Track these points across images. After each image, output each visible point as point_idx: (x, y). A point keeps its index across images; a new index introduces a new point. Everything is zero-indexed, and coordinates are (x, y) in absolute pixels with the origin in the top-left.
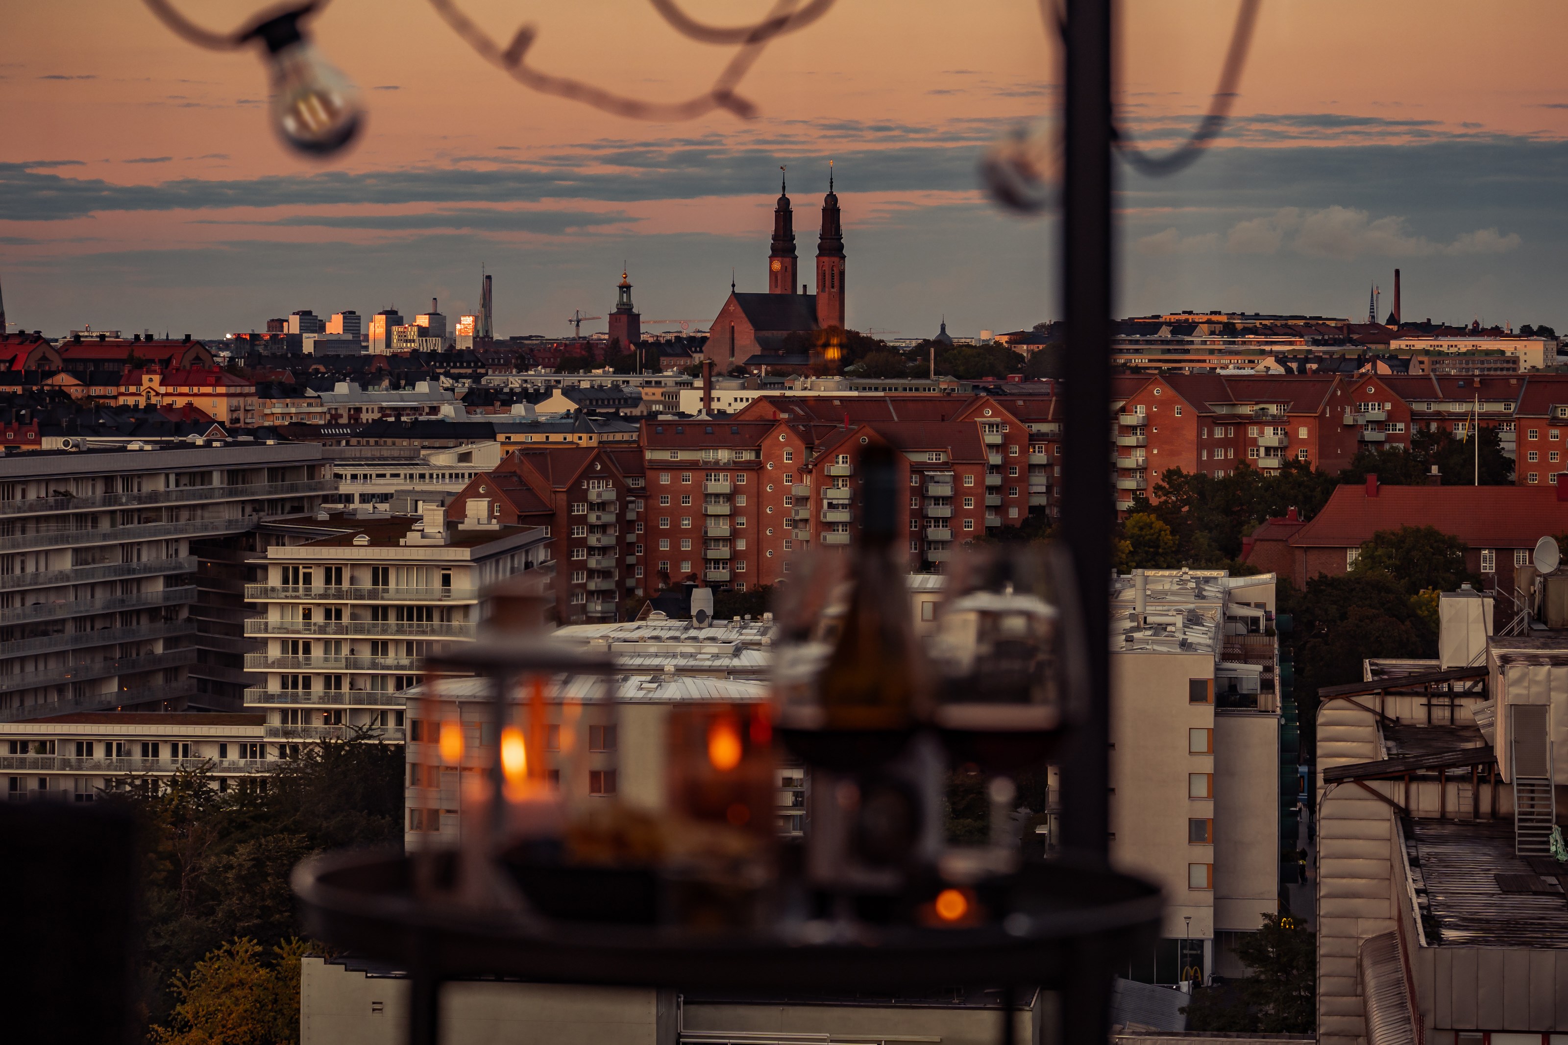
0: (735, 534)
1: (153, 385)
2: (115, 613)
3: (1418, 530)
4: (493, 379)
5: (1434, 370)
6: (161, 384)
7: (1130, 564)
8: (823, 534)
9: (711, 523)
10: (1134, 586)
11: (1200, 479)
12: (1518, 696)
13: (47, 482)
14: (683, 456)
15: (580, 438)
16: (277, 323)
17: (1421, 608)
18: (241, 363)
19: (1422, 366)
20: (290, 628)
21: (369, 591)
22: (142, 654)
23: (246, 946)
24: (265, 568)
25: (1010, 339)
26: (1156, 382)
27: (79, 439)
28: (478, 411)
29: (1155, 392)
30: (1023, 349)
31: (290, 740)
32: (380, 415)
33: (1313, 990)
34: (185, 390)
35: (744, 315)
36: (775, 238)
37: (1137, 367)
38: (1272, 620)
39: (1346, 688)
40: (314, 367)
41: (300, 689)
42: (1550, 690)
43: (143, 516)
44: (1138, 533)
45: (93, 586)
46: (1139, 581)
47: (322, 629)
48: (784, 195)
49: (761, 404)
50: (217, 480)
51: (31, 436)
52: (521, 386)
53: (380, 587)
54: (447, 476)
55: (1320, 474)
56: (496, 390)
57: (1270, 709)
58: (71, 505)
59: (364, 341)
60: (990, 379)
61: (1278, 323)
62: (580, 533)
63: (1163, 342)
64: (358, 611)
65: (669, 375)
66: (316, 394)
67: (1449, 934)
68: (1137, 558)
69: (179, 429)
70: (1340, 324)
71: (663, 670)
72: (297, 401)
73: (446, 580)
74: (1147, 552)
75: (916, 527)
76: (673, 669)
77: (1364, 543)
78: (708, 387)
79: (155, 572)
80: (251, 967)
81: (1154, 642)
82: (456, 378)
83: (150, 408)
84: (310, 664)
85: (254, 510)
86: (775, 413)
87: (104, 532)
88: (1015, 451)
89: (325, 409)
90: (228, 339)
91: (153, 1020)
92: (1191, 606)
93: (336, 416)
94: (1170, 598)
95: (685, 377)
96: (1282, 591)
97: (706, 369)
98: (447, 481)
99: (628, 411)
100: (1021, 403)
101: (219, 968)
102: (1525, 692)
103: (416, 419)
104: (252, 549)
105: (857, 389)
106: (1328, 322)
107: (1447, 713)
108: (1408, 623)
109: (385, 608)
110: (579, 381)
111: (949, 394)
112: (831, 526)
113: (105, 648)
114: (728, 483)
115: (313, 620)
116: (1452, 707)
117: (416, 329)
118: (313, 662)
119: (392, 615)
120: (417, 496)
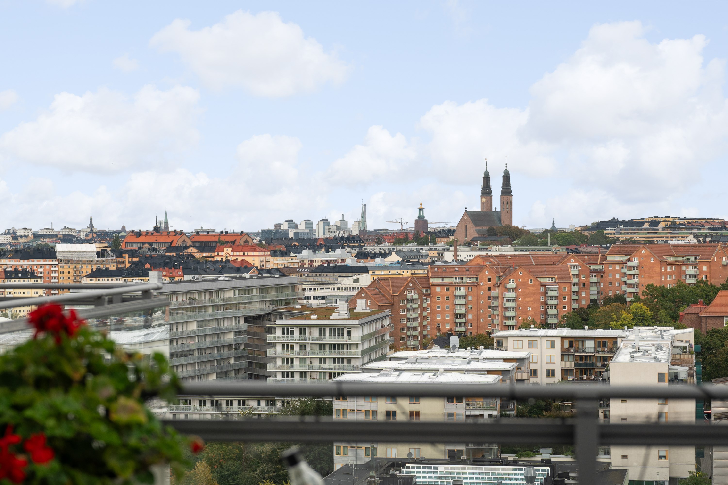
0: (468, 312)
1: (228, 252)
2: (214, 347)
4: (367, 248)
6: (231, 252)
7: (632, 324)
8: (504, 312)
9: (458, 308)
10: (634, 333)
11: (661, 288)
13: (186, 294)
14: (446, 280)
15: (403, 272)
16: (279, 225)
18: (264, 242)
21: (317, 338)
22: (225, 364)
23: (269, 484)
24: (275, 328)
25: (581, 229)
26: (643, 248)
27: (199, 275)
28: (361, 261)
29: (642, 252)
30: (586, 233)
31: (286, 399)
32: (321, 263)
34: (241, 254)
35: (471, 221)
36: (483, 188)
37: (634, 240)
38: (692, 347)
39: (724, 379)
40: (293, 244)
41: (290, 378)
43: (225, 307)
44: (636, 311)
45: (205, 336)
46: (636, 332)
47: (299, 353)
48: (487, 170)
49: (478, 258)
50: (255, 292)
51: (179, 273)
52: (379, 251)
54: (349, 289)
55: (712, 285)
56: (368, 252)
58: (196, 303)
59: (314, 232)
60: (574, 246)
62: (404, 312)
63: (646, 229)
64: (313, 346)
65: (440, 245)
66: (295, 255)
69: (238, 270)
70: (720, 221)
71: (438, 370)
72: (287, 258)
73: (349, 333)
74: (639, 319)
75: (543, 309)
76: (443, 370)
78: (456, 251)
79: (230, 330)
81: (643, 358)
82: (352, 247)
83: (227, 261)
85: (270, 304)
86: (484, 262)
87: (209, 314)
88: (584, 277)
89: (298, 261)
90: (259, 232)
92: (658, 342)
93: (303, 264)
94: (649, 338)
95: (446, 247)
96: (697, 335)
97: (455, 243)
99: (423, 261)
100: (586, 257)
103: (336, 265)
104: (270, 320)
105: (517, 250)
106: (715, 221)
109: (324, 345)
110: (403, 248)
111: (556, 253)
112: (507, 309)
113: (210, 361)
114: (465, 291)
115: (295, 350)
117: (335, 227)
118: (295, 367)
119: (327, 347)
120: (337, 297)
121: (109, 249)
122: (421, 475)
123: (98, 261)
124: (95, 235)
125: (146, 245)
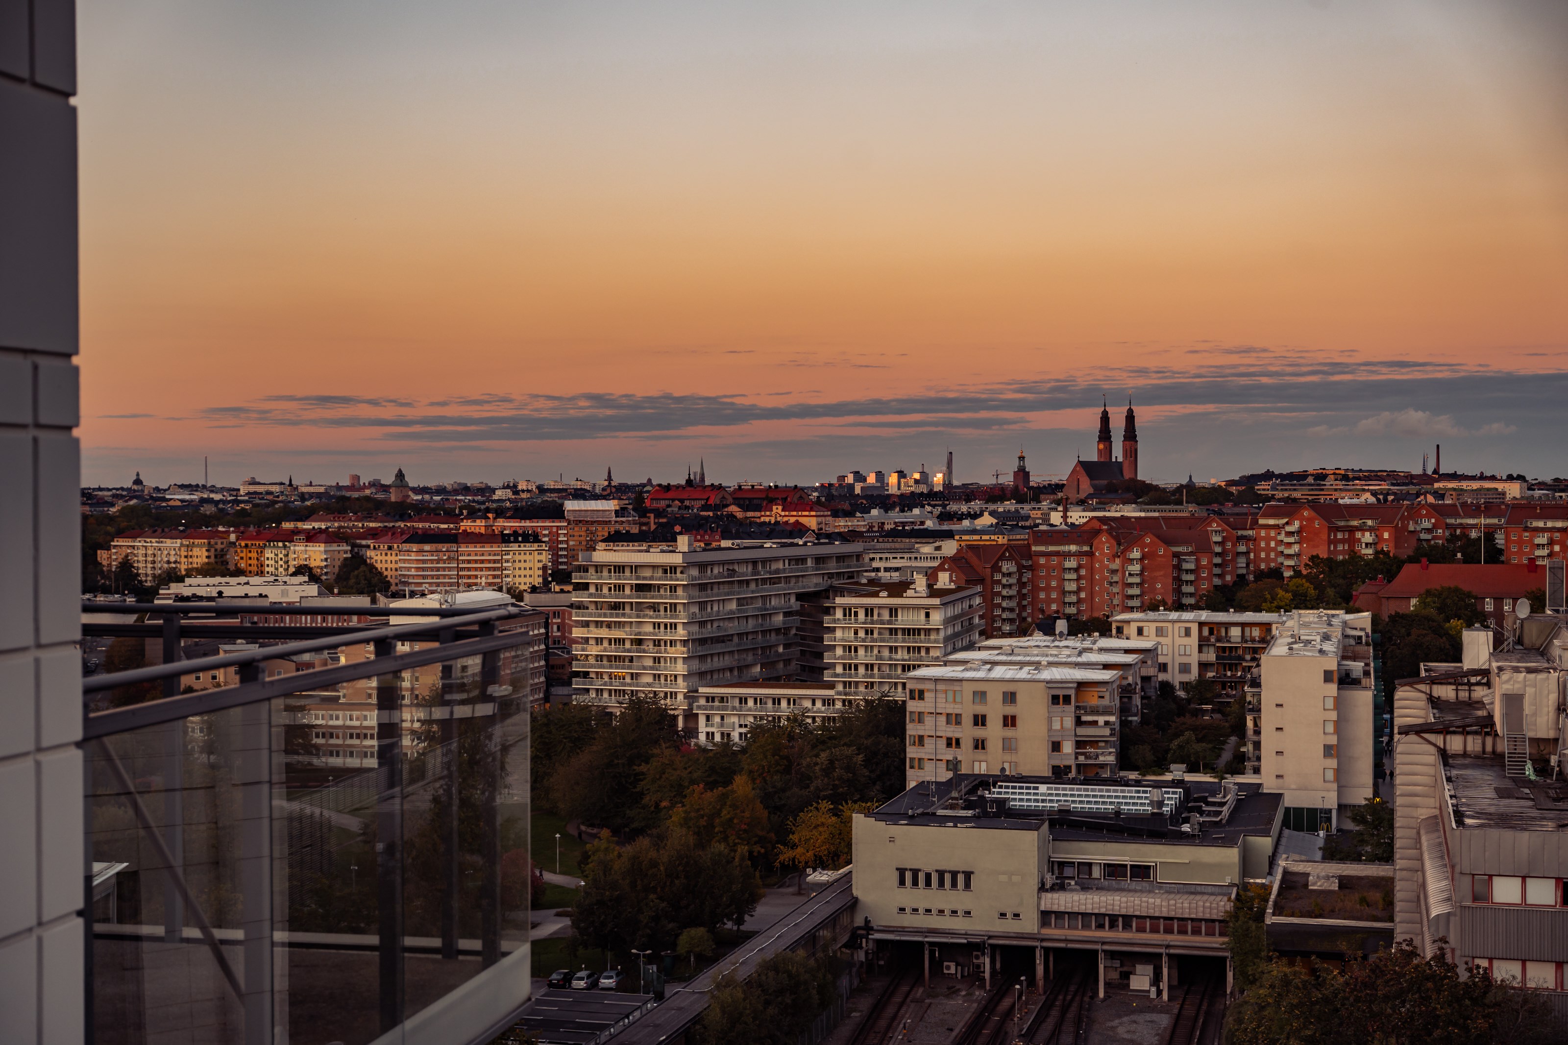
0: (1079, 589)
1: (778, 511)
2: (758, 631)
3: (1450, 588)
4: (953, 507)
5: (1458, 499)
6: (782, 511)
7: (1291, 606)
8: (1126, 589)
9: (1066, 583)
10: (1293, 619)
11: (1329, 560)
12: (1507, 689)
13: (723, 564)
14: (1052, 548)
15: (998, 538)
16: (843, 478)
18: (823, 499)
19: (1452, 497)
20: (847, 639)
21: (888, 621)
22: (772, 652)
23: (825, 805)
24: (834, 608)
25: (1226, 484)
26: (1306, 509)
27: (739, 541)
28: (945, 523)
29: (1305, 514)
30: (1233, 489)
31: (848, 698)
32: (894, 526)
33: (1392, 839)
34: (795, 513)
35: (1084, 473)
36: (1100, 432)
37: (1295, 498)
38: (1369, 637)
39: (1410, 680)
40: (860, 501)
41: (853, 671)
42: (1525, 686)
43: (772, 581)
44: (1296, 589)
45: (747, 617)
46: (1296, 617)
47: (864, 640)
48: (1105, 409)
49: (1093, 521)
50: (810, 563)
51: (717, 537)
52: (967, 511)
53: (894, 618)
54: (929, 558)
55: (1395, 557)
56: (954, 512)
57: (1368, 686)
58: (736, 576)
59: (886, 487)
60: (1216, 505)
61: (1372, 474)
62: (998, 588)
63: (1309, 485)
64: (882, 631)
65: (1045, 504)
66: (861, 516)
67: (1468, 821)
68: (1295, 603)
69: (791, 535)
70: (1406, 475)
71: (1041, 664)
72: (851, 519)
73: (927, 615)
74: (1300, 600)
75: (1175, 586)
76: (1046, 663)
77: (1420, 595)
78: (1066, 511)
79: (779, 610)
80: (828, 816)
81: (1304, 650)
82: (934, 506)
83: (777, 523)
84: (857, 658)
85: (829, 578)
86: (1100, 525)
87: (752, 589)
88: (1229, 545)
89: (866, 523)
90: (817, 486)
91: (778, 842)
92: (1325, 630)
93: (872, 527)
94: (1313, 625)
95: (1053, 505)
96: (1375, 621)
97: (1064, 502)
98: (929, 560)
99: (1023, 523)
100: (1232, 520)
101: (812, 816)
102: (1511, 687)
103: (913, 528)
104: (828, 598)
105: (1144, 511)
106: (1399, 474)
107: (1467, 694)
108: (1444, 638)
109: (896, 629)
110: (998, 508)
111: (1193, 514)
112: (1130, 585)
113: (753, 649)
114: (1076, 563)
115: (859, 635)
116: (1470, 691)
117: (913, 480)
118: (859, 657)
119: (900, 633)
120: (913, 570)
121: (630, 507)
122: (1017, 797)
123: (616, 522)
124: (614, 490)
125: (677, 502)
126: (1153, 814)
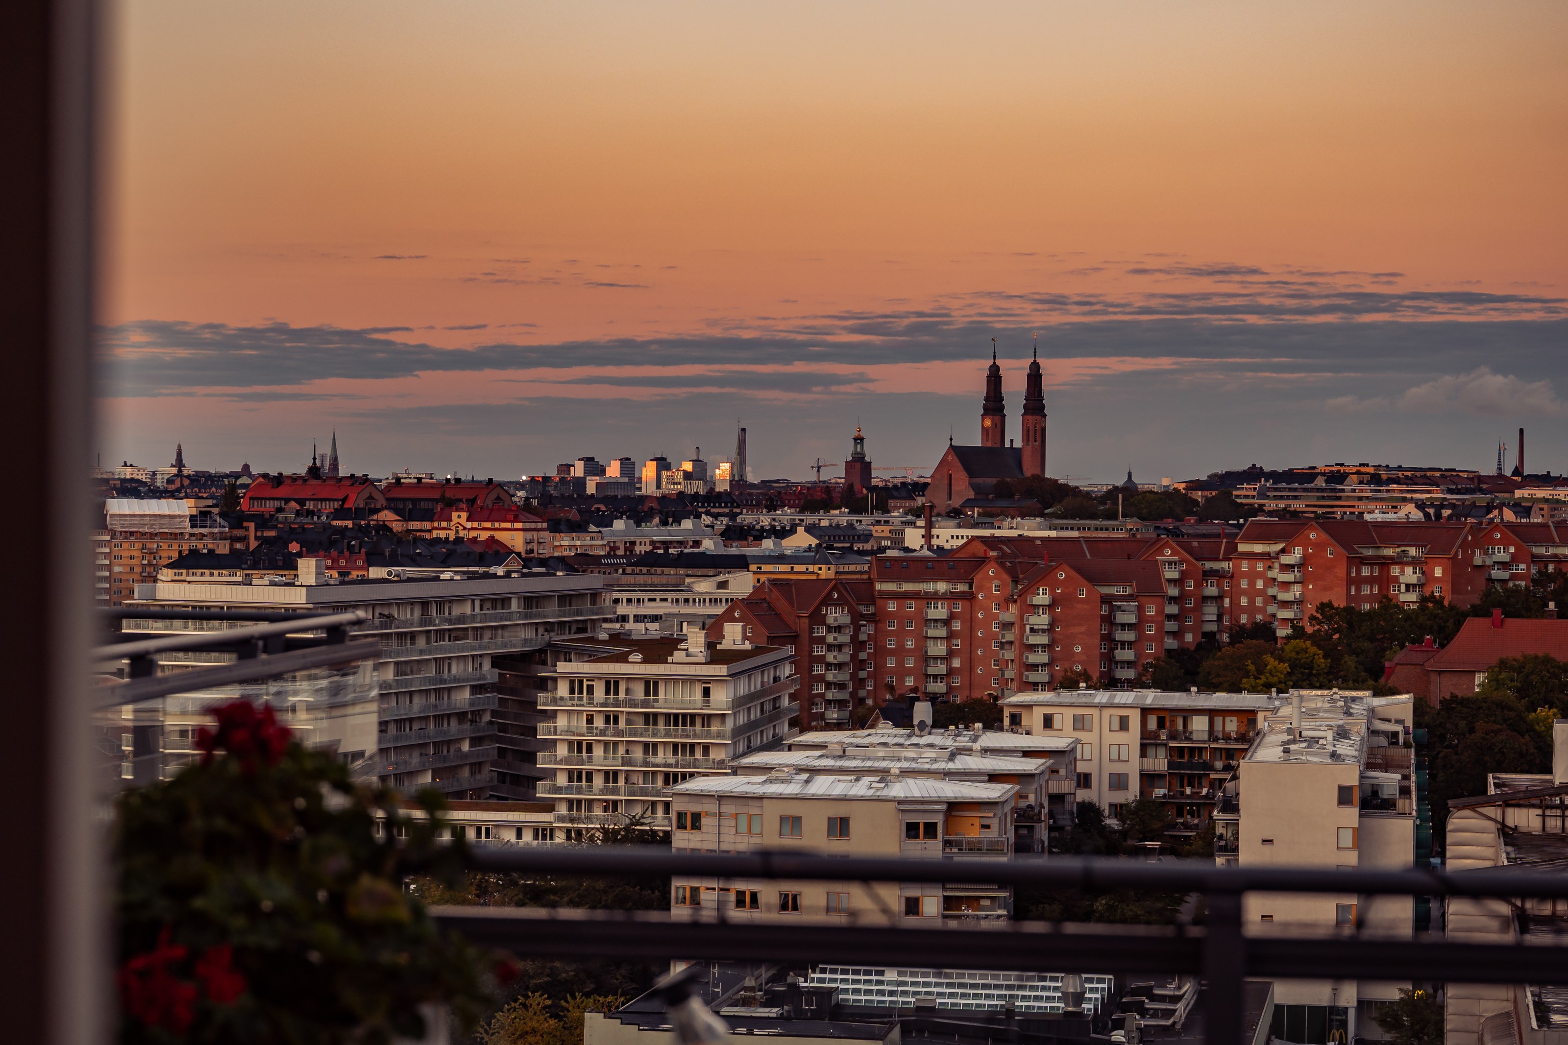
0: (951, 654)
1: (460, 521)
2: (429, 717)
3: (1536, 657)
4: (747, 518)
5: (1552, 516)
6: (468, 520)
7: (1288, 683)
8: (1026, 654)
9: (930, 644)
10: (1291, 703)
11: (1348, 610)
13: (374, 606)
14: (907, 587)
15: (820, 569)
16: (566, 467)
17: (1538, 724)
18: (535, 502)
19: (1542, 512)
20: (576, 731)
21: (642, 701)
22: (452, 751)
23: (538, 1000)
24: (555, 680)
25: (1187, 486)
26: (1313, 528)
27: (400, 569)
28: (734, 544)
29: (1311, 536)
30: (1198, 495)
31: (575, 825)
32: (651, 548)
34: (488, 525)
35: (960, 465)
36: (986, 399)
37: (1295, 511)
38: (1410, 734)
39: (1472, 800)
40: (596, 506)
41: (584, 783)
44: (1295, 656)
45: (411, 693)
47: (603, 733)
48: (994, 363)
49: (974, 543)
50: (515, 605)
51: (360, 563)
52: (770, 524)
53: (652, 697)
54: (707, 601)
55: (1452, 607)
56: (749, 527)
57: (1407, 811)
58: (393, 626)
59: (638, 483)
60: (1170, 521)
61: (1418, 474)
62: (819, 651)
63: (1319, 490)
64: (631, 717)
65: (896, 515)
66: (597, 530)
68: (1294, 678)
69: (481, 560)
70: (1471, 476)
71: (889, 772)
72: (581, 535)
73: (706, 692)
74: (1302, 673)
75: (1105, 649)
76: (897, 771)
77: (1490, 667)
78: (929, 526)
79: (463, 682)
80: (542, 1017)
81: (1308, 754)
82: (716, 516)
83: (459, 540)
84: (592, 762)
85: (546, 630)
86: (985, 551)
87: (421, 648)
88: (1190, 585)
89: (605, 542)
90: (524, 481)
92: (1341, 722)
93: (614, 549)
94: (1322, 715)
95: (910, 518)
96: (1419, 709)
97: (927, 511)
98: (707, 604)
99: (860, 546)
100: (1196, 544)
101: (515, 1018)
103: (682, 551)
104: (544, 663)
105: (1055, 529)
106: (1461, 474)
107: (1559, 823)
108: (1527, 737)
109: (655, 715)
110: (820, 520)
111: (1134, 535)
112: (1032, 648)
113: (421, 745)
114: (945, 610)
115: (595, 725)
117: (682, 473)
118: (595, 760)
119: (661, 721)
120: (683, 619)
121: (216, 510)
122: (850, 986)
123: (191, 535)
124: (186, 482)
125: (293, 504)
126: (1067, 1014)
